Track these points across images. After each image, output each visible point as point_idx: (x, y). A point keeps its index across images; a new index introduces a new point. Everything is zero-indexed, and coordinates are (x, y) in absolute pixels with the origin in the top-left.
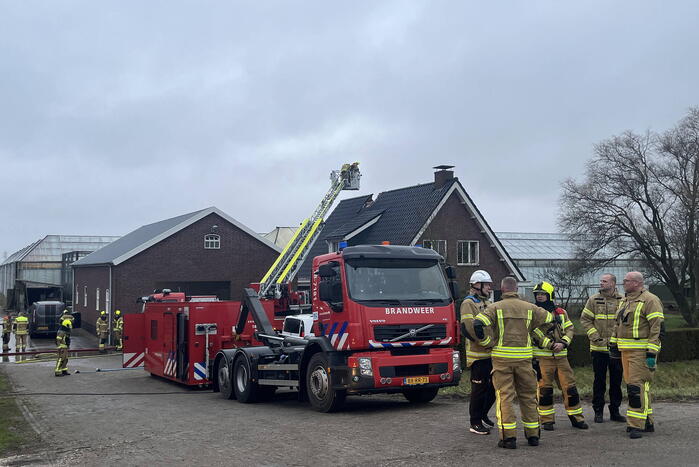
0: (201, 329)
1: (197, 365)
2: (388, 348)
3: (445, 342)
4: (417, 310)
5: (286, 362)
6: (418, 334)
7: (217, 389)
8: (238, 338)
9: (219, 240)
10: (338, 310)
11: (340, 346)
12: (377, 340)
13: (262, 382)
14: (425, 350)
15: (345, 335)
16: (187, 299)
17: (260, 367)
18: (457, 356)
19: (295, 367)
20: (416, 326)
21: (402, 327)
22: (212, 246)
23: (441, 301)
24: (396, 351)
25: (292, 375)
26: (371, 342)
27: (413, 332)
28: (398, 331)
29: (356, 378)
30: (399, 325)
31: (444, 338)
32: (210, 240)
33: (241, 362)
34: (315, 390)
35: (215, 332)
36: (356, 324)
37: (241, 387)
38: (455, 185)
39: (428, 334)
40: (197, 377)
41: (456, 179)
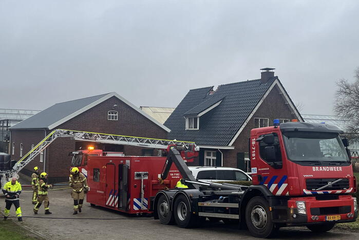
0: (139, 175)
1: (135, 200)
2: (315, 195)
3: (349, 191)
4: (332, 169)
5: (226, 201)
6: (333, 185)
7: (157, 218)
8: (162, 182)
9: (117, 115)
10: (276, 167)
11: (279, 192)
12: (308, 189)
13: (201, 214)
14: (336, 196)
15: (284, 186)
16: (104, 154)
17: (200, 204)
18: (355, 200)
19: (236, 205)
20: (332, 179)
21: (323, 180)
22: (113, 118)
23: (344, 162)
24: (319, 197)
25: (233, 211)
26: (304, 190)
27: (330, 184)
28: (321, 183)
29: (295, 216)
30: (321, 179)
31: (348, 188)
32: (111, 115)
33: (181, 200)
34: (255, 223)
35: (147, 178)
36: (293, 178)
37: (181, 217)
38: (276, 82)
39: (338, 185)
40: (135, 208)
41: (277, 77)
